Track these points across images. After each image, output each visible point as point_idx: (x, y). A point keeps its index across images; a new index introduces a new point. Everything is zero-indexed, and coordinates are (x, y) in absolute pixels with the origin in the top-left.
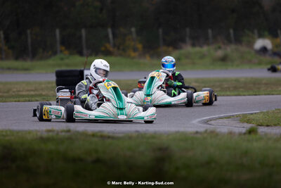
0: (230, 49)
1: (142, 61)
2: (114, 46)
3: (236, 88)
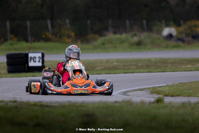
0: (144, 36)
2: (53, 34)
3: (148, 66)
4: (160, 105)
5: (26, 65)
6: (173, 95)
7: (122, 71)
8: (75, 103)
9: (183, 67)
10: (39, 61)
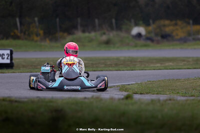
0: (112, 35)
1: (43, 44)
2: (21, 31)
4: (129, 101)
7: (91, 69)
8: (45, 99)
9: (152, 65)
10: (7, 58)
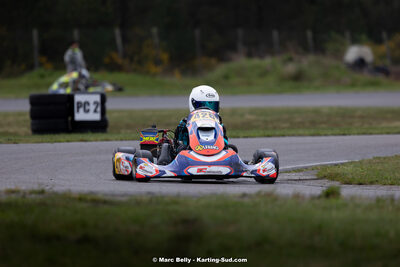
2: (125, 56)
3: (313, 123)
4: (333, 201)
5: (70, 119)
6: (361, 181)
7: (261, 132)
8: (163, 197)
9: (384, 125)
10: (95, 111)
